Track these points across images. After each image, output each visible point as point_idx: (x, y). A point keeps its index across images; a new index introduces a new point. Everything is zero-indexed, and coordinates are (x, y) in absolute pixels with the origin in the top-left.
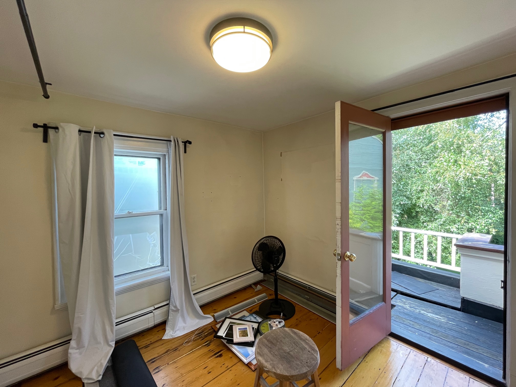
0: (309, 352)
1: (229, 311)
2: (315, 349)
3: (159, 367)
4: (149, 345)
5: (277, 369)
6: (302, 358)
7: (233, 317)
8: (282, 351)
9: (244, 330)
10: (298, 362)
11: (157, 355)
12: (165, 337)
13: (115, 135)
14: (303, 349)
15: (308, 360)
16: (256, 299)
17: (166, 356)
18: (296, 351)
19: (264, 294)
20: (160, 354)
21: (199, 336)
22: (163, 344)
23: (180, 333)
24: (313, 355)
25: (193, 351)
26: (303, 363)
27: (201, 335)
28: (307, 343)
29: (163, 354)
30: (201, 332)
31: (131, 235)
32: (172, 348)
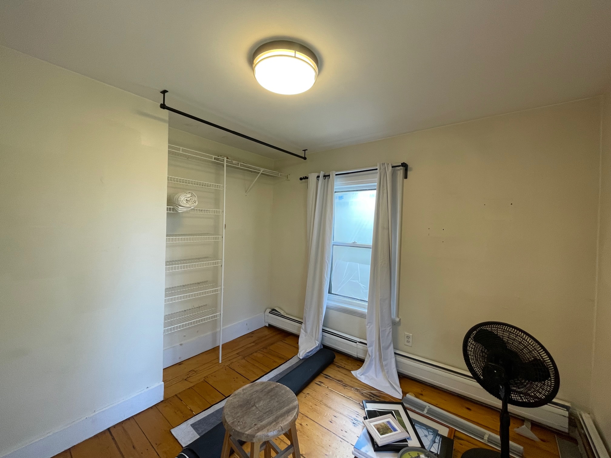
0: (255, 425)
1: (428, 407)
2: (259, 431)
3: (323, 383)
4: (341, 367)
5: (233, 397)
6: (245, 417)
7: (408, 411)
8: (257, 400)
9: (390, 428)
10: (239, 414)
11: (333, 377)
12: (352, 372)
13: (336, 175)
14: (261, 419)
15: (242, 423)
16: (490, 435)
17: (335, 382)
18: (257, 412)
19: (521, 448)
20: (335, 378)
21: (370, 396)
22: (346, 375)
23: (363, 379)
24: (250, 429)
25: (349, 399)
26: (238, 418)
27: (373, 397)
28: (271, 423)
29: (336, 380)
30: (378, 395)
31: (358, 264)
32: (345, 382)
